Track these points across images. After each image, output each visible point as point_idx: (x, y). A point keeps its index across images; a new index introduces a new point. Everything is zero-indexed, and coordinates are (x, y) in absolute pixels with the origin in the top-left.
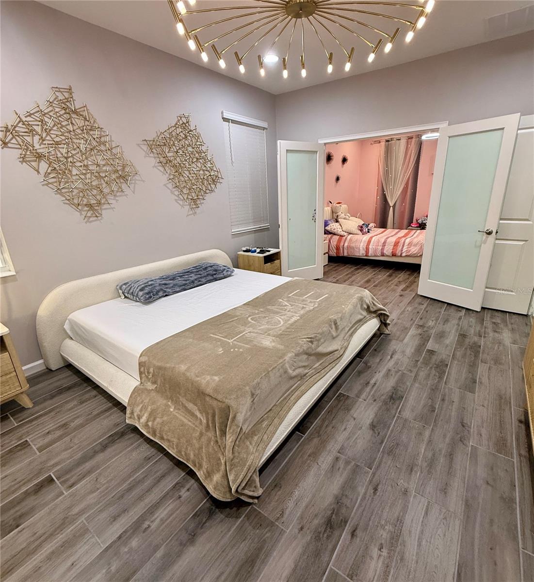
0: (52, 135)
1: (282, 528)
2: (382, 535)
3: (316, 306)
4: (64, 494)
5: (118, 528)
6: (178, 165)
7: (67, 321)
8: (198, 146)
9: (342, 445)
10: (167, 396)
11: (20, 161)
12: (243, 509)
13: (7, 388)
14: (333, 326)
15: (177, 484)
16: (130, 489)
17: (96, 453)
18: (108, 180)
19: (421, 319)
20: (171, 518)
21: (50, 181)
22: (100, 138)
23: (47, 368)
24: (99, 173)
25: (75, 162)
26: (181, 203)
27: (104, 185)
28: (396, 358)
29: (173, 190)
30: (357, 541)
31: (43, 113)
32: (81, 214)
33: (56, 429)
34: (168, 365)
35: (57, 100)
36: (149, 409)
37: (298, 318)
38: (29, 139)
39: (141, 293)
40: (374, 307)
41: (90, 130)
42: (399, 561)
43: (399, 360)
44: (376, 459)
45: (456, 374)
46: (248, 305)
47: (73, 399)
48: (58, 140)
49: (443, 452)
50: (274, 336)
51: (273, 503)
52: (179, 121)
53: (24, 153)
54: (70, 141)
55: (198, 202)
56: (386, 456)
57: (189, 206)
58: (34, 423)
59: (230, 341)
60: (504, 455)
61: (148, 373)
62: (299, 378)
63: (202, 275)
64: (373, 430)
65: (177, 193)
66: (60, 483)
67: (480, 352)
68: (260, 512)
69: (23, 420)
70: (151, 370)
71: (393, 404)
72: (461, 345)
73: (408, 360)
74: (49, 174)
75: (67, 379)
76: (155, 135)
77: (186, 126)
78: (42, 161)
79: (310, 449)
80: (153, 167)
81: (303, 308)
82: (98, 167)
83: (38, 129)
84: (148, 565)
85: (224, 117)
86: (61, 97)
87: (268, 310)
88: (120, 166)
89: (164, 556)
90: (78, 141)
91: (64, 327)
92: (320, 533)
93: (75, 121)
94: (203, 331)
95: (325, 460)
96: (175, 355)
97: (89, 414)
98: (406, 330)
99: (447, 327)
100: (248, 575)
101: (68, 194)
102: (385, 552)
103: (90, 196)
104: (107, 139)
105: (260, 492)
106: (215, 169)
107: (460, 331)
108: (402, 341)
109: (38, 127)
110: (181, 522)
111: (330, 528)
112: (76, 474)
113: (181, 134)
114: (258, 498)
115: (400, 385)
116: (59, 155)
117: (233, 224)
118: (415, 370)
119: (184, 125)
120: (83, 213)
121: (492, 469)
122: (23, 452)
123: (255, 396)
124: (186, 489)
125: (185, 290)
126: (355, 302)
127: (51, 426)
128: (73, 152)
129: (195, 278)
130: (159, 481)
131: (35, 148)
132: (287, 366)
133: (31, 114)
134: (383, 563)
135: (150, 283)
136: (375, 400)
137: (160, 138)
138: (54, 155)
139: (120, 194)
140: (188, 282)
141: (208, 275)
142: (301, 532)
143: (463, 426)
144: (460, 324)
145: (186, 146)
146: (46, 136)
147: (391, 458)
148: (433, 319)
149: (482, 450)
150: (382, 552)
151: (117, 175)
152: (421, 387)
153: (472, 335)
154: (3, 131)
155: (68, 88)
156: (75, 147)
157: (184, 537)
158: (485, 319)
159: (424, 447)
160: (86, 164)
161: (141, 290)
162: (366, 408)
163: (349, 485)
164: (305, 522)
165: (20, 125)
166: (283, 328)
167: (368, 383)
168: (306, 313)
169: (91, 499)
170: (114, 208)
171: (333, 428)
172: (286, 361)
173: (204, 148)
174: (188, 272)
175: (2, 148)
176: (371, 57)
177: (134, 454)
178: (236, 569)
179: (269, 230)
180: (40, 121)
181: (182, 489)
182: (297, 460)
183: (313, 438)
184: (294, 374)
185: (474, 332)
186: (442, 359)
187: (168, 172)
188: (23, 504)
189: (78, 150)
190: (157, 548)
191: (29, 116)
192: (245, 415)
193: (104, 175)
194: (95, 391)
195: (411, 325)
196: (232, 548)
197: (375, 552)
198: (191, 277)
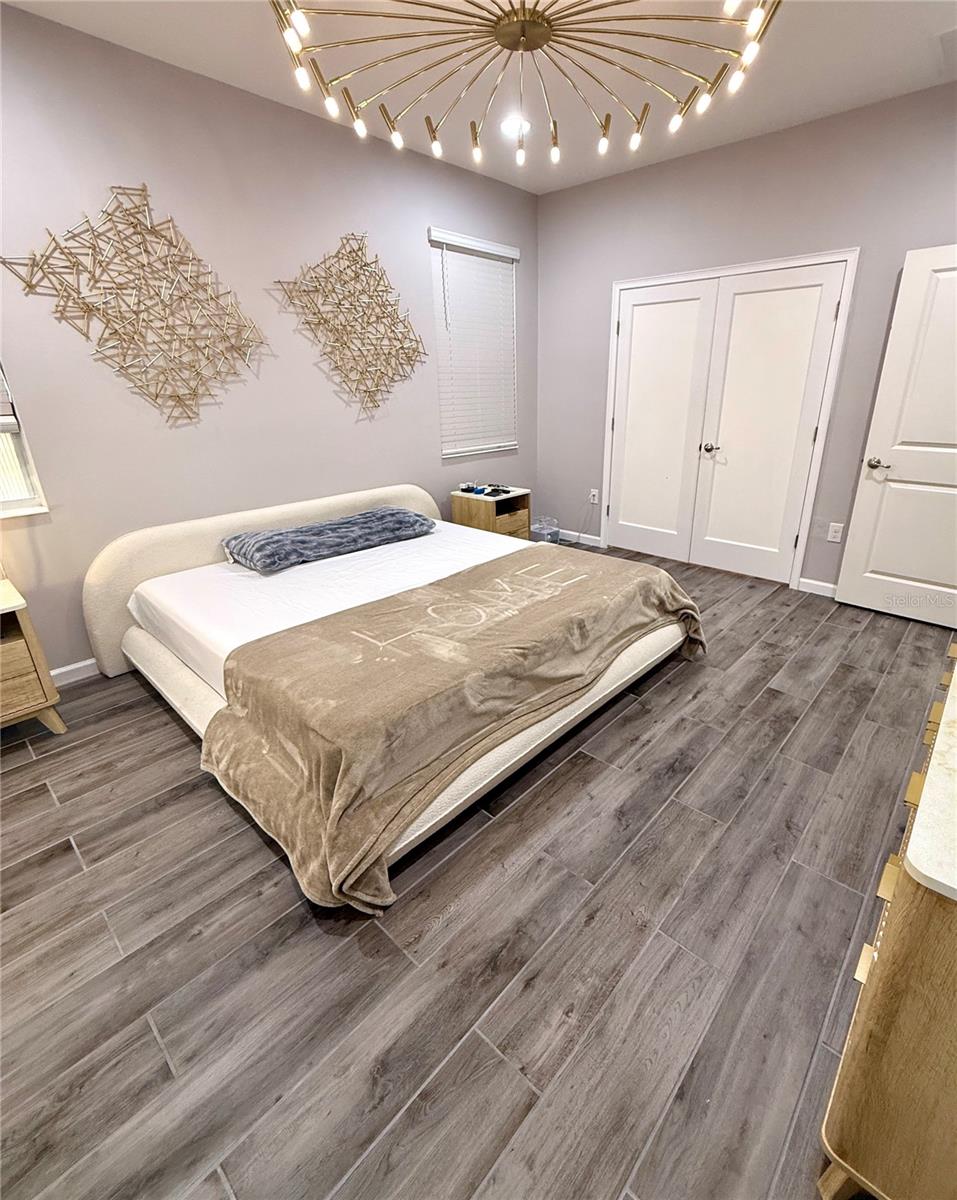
0: (112, 274)
1: (412, 959)
2: (577, 991)
3: (557, 593)
4: (82, 870)
5: (151, 931)
6: (340, 327)
7: (133, 595)
8: (381, 293)
9: (556, 840)
10: (261, 728)
11: (56, 318)
12: (354, 924)
13: (23, 697)
14: (577, 632)
15: (261, 873)
16: (183, 875)
17: (145, 812)
18: (211, 352)
19: (775, 632)
20: (237, 924)
21: (109, 353)
22: (197, 277)
23: (101, 673)
24: (194, 340)
25: (151, 321)
26: (345, 397)
27: (204, 362)
28: (703, 699)
29: (331, 373)
30: (533, 995)
31: (96, 233)
32: (162, 413)
33: (94, 770)
34: (264, 677)
35: (120, 210)
36: (232, 749)
37: (517, 612)
38: (70, 279)
39: (258, 555)
40: (674, 603)
41: (180, 263)
42: (594, 1035)
43: (707, 703)
44: (608, 867)
45: (809, 734)
46: (438, 585)
47: (129, 726)
48: (122, 282)
49: (734, 869)
50: (459, 642)
51: (408, 920)
52: (344, 246)
53: (62, 303)
54: (144, 282)
55: (379, 397)
56: (628, 863)
57: (359, 405)
58: (62, 757)
59: (380, 644)
60: (849, 886)
61: (237, 688)
62: (495, 717)
63: (374, 530)
64: (620, 819)
65: (337, 379)
66: (81, 853)
67: (869, 700)
68: (382, 931)
69: (46, 752)
70: (240, 685)
71: (670, 778)
72: (837, 685)
73: (723, 705)
74: (107, 340)
75: (129, 693)
76: (297, 273)
77: (357, 255)
78: (95, 318)
79: (496, 839)
80: (294, 331)
81: (532, 595)
82: (192, 330)
83: (87, 261)
84: (184, 989)
85: (433, 238)
86: (127, 205)
87: (468, 597)
88: (233, 328)
89: (212, 980)
90: (157, 283)
91: (129, 605)
92: (472, 975)
93: (152, 247)
94: (343, 625)
95: (520, 859)
96: (280, 661)
97: (150, 752)
98: (739, 650)
99: (822, 651)
100: (336, 1024)
101: (139, 377)
102: (573, 1019)
103: (177, 380)
104: (209, 279)
105: (391, 898)
106: (412, 337)
107: (846, 659)
108: (725, 670)
109: (86, 257)
110: (251, 932)
111: (492, 970)
112: (107, 842)
113: (349, 271)
114: (385, 908)
115: (693, 747)
116: (124, 308)
117: (444, 439)
118: (731, 724)
119: (354, 254)
120: (165, 410)
121: (816, 906)
122: (36, 801)
123: (393, 738)
124: (272, 883)
125: (340, 554)
126: (632, 590)
127: (87, 764)
128: (149, 303)
129: (360, 533)
130: (232, 866)
131: (83, 295)
132: (467, 692)
133: (75, 236)
134: (565, 1035)
135: (276, 538)
136: (639, 770)
137: (308, 278)
138: (114, 307)
139: (233, 378)
140: (345, 540)
141: (384, 529)
142: (441, 970)
143: (789, 828)
144: (850, 646)
145: (357, 293)
146: (102, 274)
147: (635, 869)
148: (799, 634)
149: (811, 871)
150: (569, 1017)
151: (228, 344)
152: (733, 753)
153: (866, 669)
154: (27, 265)
155: (140, 187)
156: (152, 293)
157: (251, 954)
158: (903, 641)
159: (702, 857)
160: (170, 323)
161: (259, 550)
162: (619, 782)
163: (549, 904)
164: (452, 955)
165: (57, 254)
166: (480, 629)
167: (637, 739)
168: (533, 606)
169: (122, 882)
170: (222, 403)
171: (548, 809)
172: (465, 684)
173: (391, 298)
174: (347, 523)
175: (27, 295)
176: (676, 123)
177: (206, 820)
178: (319, 1013)
179: (517, 454)
180: (90, 248)
181: (266, 883)
182: (468, 857)
183: (507, 823)
184: (483, 708)
185: (872, 664)
186: (791, 707)
187: (323, 340)
188: (20, 878)
189: (157, 298)
190: (204, 966)
191: (73, 238)
192: (370, 768)
193: (203, 345)
194: (167, 716)
195: (752, 643)
196: (322, 980)
197: (557, 1015)
198: (352, 531)
